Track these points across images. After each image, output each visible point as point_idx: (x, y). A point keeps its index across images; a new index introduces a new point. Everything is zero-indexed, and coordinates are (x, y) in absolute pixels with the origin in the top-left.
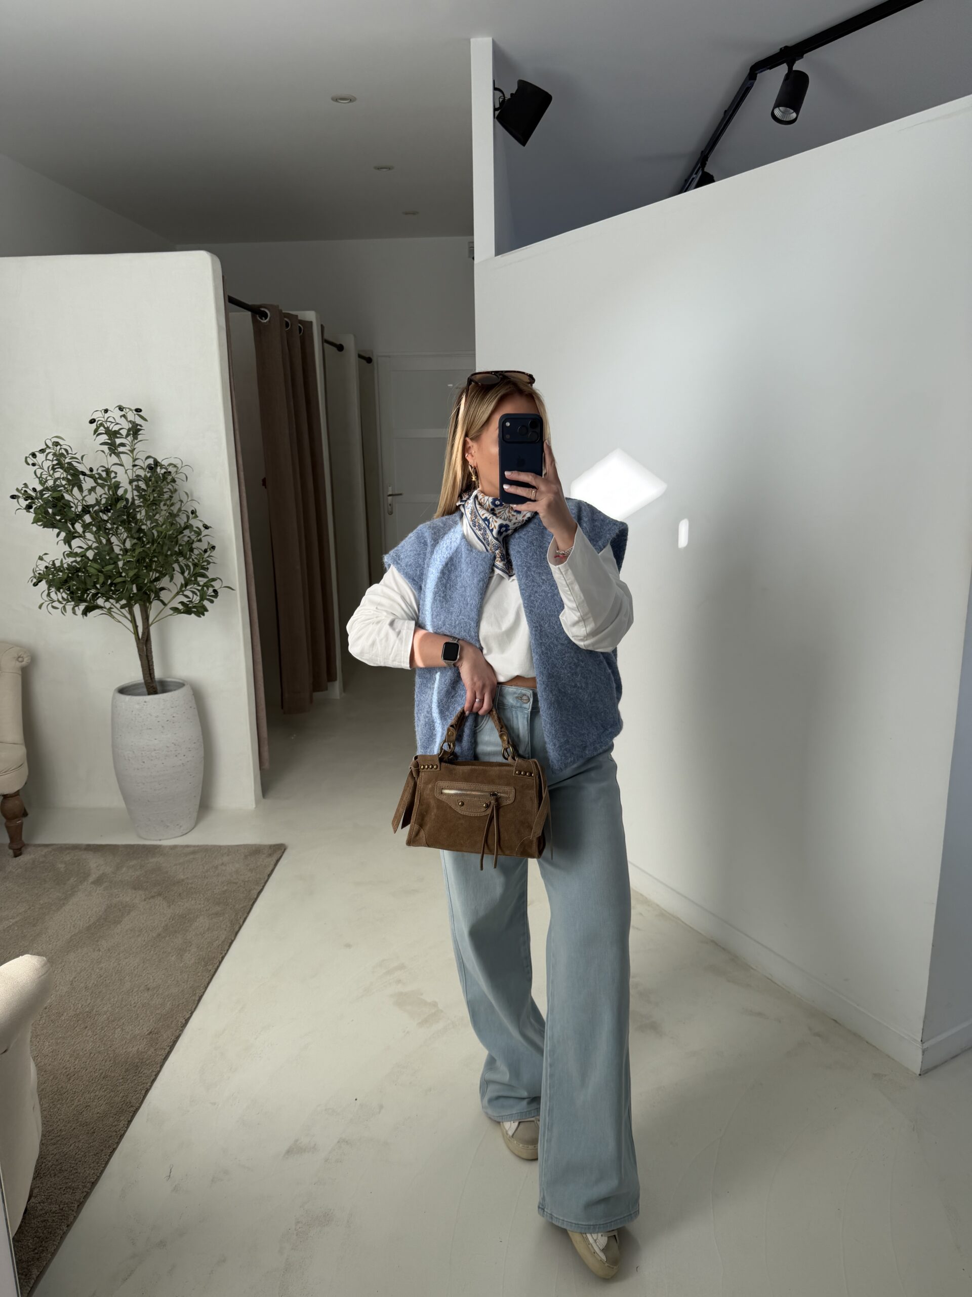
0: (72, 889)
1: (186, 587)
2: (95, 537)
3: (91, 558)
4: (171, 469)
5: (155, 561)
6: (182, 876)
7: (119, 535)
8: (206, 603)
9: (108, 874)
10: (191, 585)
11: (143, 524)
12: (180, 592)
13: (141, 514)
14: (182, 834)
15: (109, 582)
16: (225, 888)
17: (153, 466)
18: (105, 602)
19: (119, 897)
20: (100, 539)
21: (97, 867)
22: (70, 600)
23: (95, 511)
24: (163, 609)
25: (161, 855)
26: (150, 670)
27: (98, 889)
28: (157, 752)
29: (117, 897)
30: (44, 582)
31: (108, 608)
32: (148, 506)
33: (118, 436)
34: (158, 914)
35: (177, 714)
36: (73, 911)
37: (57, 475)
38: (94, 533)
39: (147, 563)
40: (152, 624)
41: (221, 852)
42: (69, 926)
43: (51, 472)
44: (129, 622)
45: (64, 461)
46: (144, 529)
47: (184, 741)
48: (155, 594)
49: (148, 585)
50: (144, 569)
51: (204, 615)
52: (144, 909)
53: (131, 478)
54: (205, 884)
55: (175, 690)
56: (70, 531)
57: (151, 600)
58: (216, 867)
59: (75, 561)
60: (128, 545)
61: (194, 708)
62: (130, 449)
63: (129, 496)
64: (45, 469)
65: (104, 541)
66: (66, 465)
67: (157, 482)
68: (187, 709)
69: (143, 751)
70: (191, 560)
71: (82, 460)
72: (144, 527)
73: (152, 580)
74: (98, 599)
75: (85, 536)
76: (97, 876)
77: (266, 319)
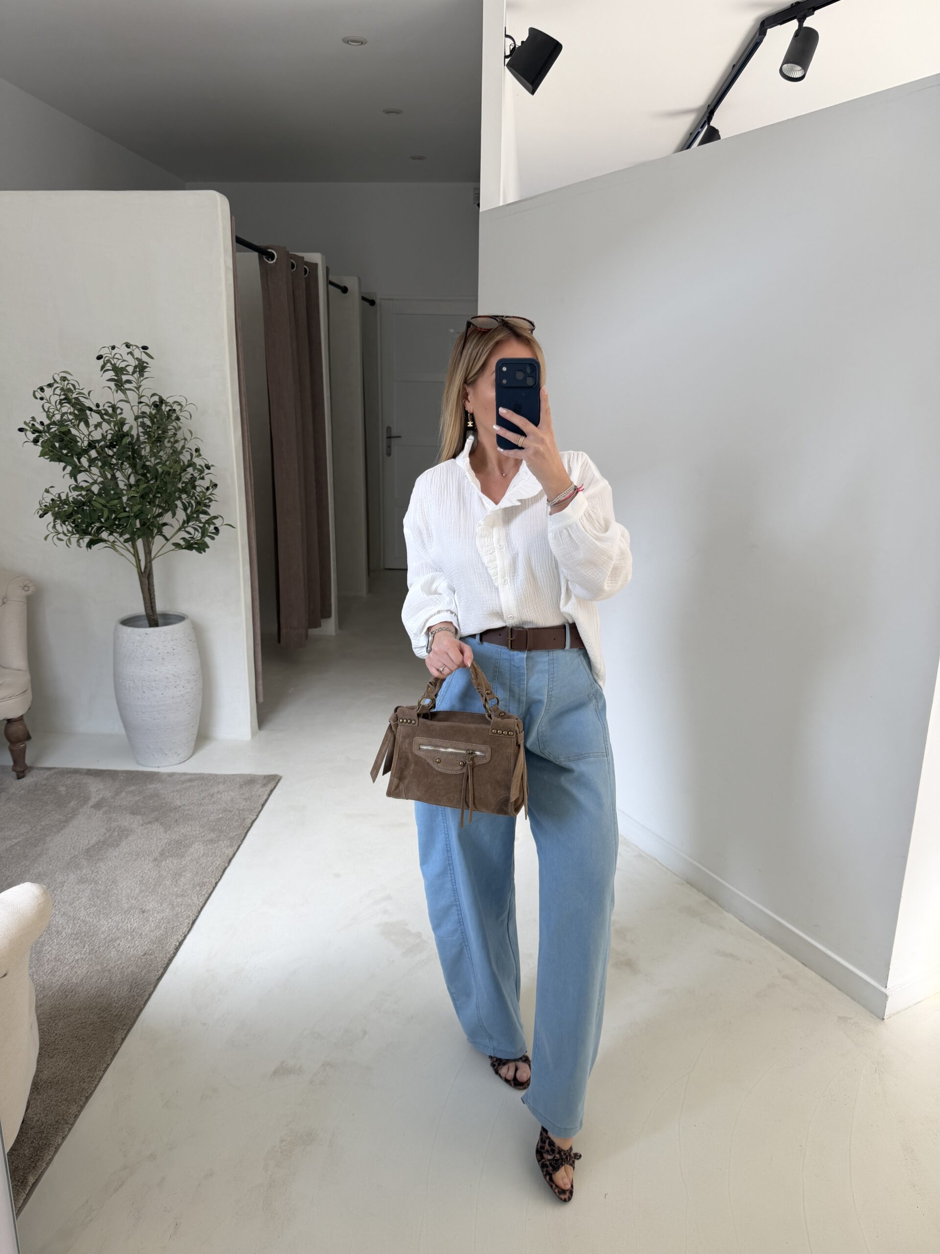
0: (72, 812)
1: (188, 524)
2: (100, 472)
3: (96, 492)
4: (176, 407)
5: (158, 497)
6: (179, 803)
7: (124, 471)
8: (207, 540)
9: (108, 799)
10: (193, 521)
11: (146, 461)
12: (182, 528)
13: (145, 451)
14: (179, 762)
15: (114, 516)
16: (220, 815)
17: (158, 403)
18: (109, 535)
19: (117, 821)
20: (106, 474)
21: (97, 791)
22: (75, 532)
23: (101, 446)
24: (165, 544)
25: (159, 781)
26: (151, 603)
27: (98, 813)
28: (157, 682)
29: (115, 821)
30: (50, 514)
31: (111, 541)
32: (152, 443)
33: (125, 372)
34: (155, 839)
35: (178, 646)
36: (73, 834)
37: (64, 410)
38: (99, 468)
39: (151, 499)
40: (154, 558)
41: (217, 781)
42: (69, 848)
43: (59, 407)
44: (132, 556)
45: (71, 396)
46: (149, 465)
47: (184, 673)
48: (158, 530)
49: (152, 520)
50: (147, 504)
51: (205, 551)
52: (141, 834)
53: (136, 414)
54: (201, 810)
55: (175, 623)
56: (76, 465)
57: (154, 535)
58: (212, 795)
59: (81, 495)
60: (132, 480)
61: (194, 642)
62: (136, 386)
63: (134, 433)
64: (52, 402)
65: (109, 476)
66: (73, 400)
67: (162, 420)
68: (186, 642)
69: (144, 681)
70: (194, 498)
71: (89, 396)
72: (148, 463)
73: (155, 515)
74: (102, 532)
75: (90, 470)
76: (97, 800)
77: (273, 259)
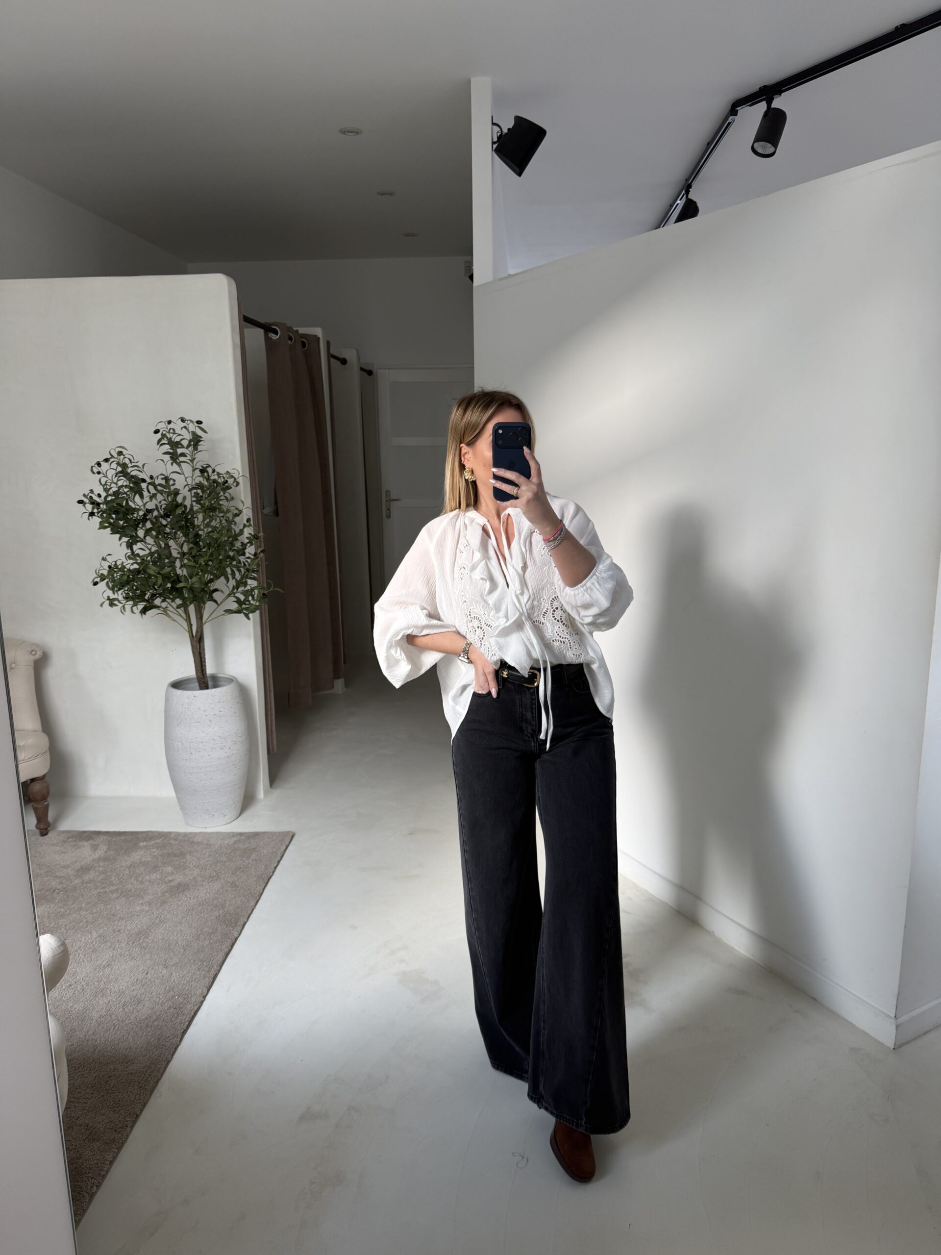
1: (238, 588)
2: (155, 542)
4: (228, 478)
7: (177, 540)
10: (242, 587)
12: (231, 593)
13: (198, 520)
14: (225, 823)
18: (162, 602)
20: (159, 543)
22: (130, 599)
23: (156, 516)
24: (216, 609)
26: (202, 666)
28: (204, 744)
30: (106, 581)
31: (164, 607)
32: (205, 512)
33: (180, 446)
35: (225, 708)
37: (120, 483)
38: (155, 538)
40: (206, 622)
43: (115, 480)
44: (184, 621)
45: (127, 469)
46: (201, 535)
47: (230, 735)
48: (209, 595)
50: (199, 571)
53: (190, 486)
55: (224, 685)
56: (132, 536)
57: (205, 601)
59: (136, 563)
60: (185, 549)
62: (190, 458)
63: (188, 503)
64: (108, 476)
65: (163, 545)
66: (129, 473)
68: (233, 705)
69: (193, 742)
70: (243, 565)
71: (143, 468)
72: (200, 532)
73: (206, 581)
74: (156, 598)
75: (145, 539)
77: (276, 335)
